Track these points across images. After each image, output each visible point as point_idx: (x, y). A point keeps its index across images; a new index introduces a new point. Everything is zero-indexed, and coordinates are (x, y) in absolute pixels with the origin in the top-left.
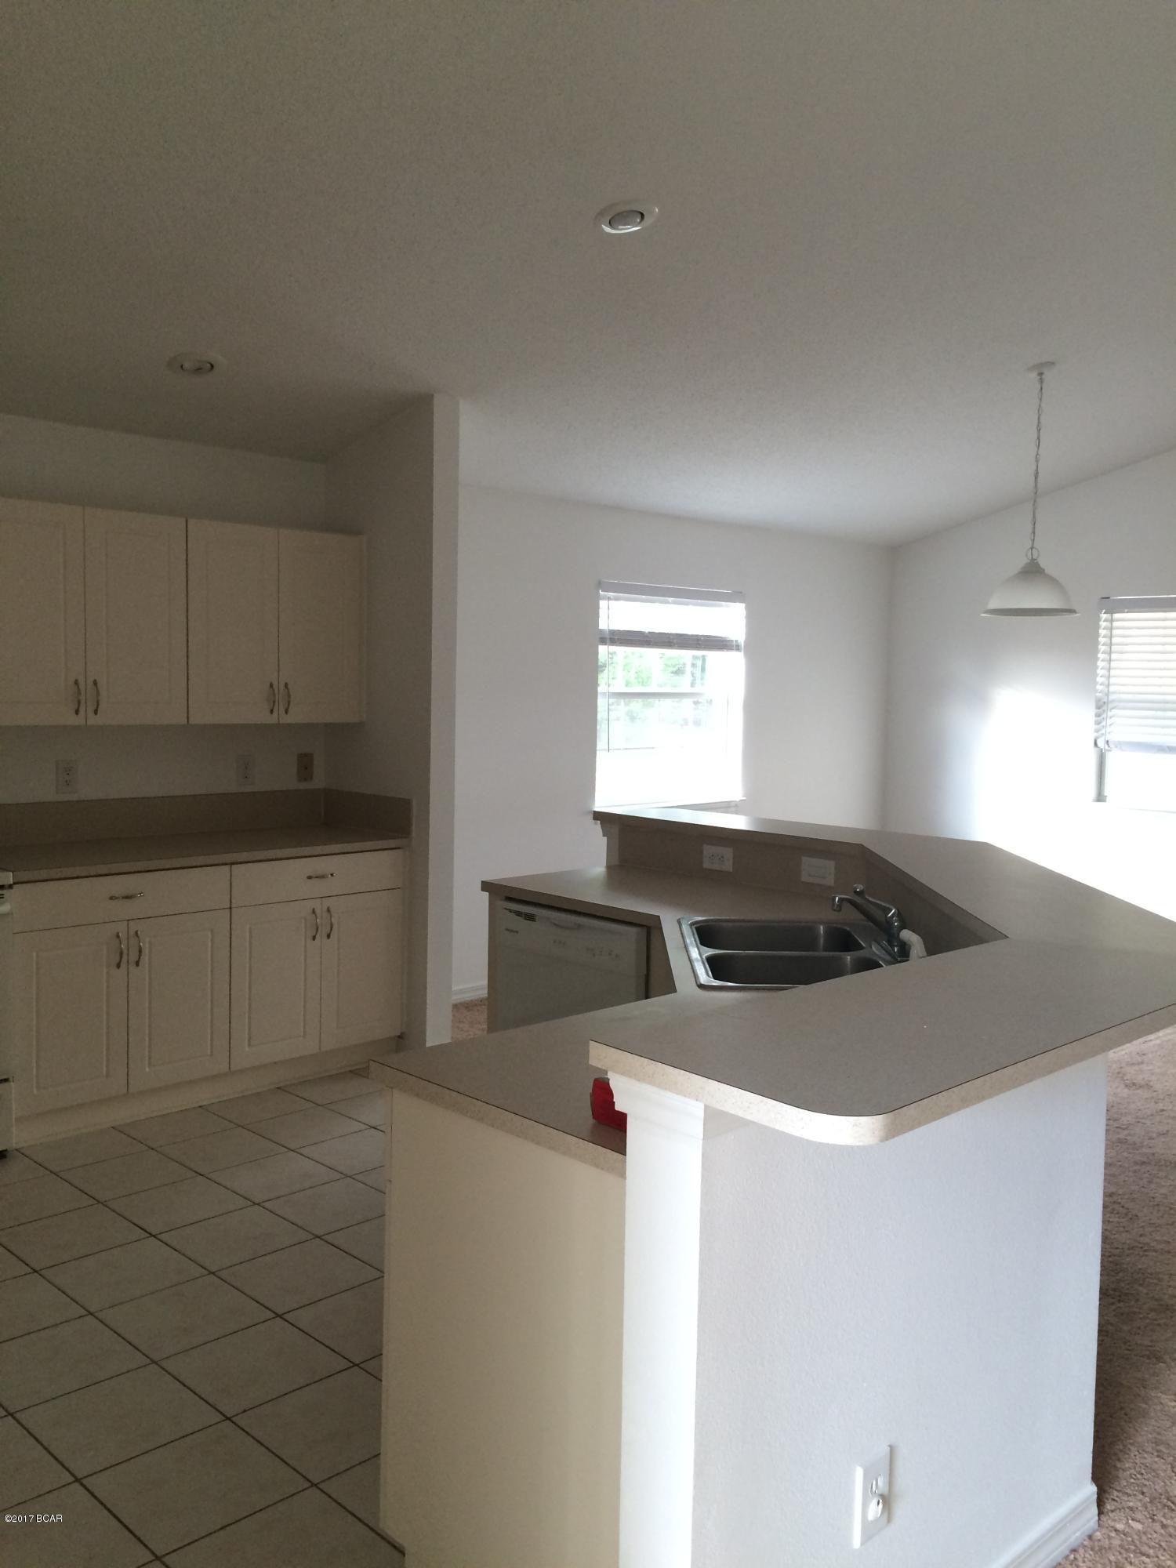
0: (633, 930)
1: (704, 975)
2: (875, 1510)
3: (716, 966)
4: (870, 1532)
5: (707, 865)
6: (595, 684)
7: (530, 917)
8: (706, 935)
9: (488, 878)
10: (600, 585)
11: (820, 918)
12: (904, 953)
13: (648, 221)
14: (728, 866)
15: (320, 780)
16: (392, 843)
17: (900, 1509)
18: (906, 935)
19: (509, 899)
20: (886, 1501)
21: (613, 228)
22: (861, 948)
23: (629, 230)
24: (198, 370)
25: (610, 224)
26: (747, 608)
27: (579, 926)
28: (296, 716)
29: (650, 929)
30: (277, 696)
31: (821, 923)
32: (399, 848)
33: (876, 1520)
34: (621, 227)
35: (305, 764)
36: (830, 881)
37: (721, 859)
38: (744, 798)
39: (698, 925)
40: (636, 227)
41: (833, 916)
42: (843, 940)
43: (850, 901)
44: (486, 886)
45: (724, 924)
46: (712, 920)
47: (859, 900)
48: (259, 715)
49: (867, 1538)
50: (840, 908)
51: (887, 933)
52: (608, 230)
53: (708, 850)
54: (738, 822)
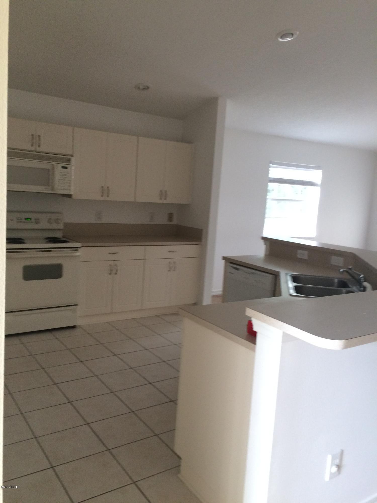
0: (271, 276)
1: (292, 292)
2: (335, 469)
3: (297, 289)
4: (332, 476)
5: (299, 256)
6: (266, 195)
7: (237, 269)
8: (295, 279)
9: (224, 256)
10: (271, 163)
11: (336, 276)
12: (365, 289)
13: (295, 36)
14: (306, 257)
15: (175, 222)
16: (197, 243)
17: (344, 470)
18: (366, 284)
19: (231, 263)
20: (339, 467)
21: (283, 39)
22: (348, 287)
23: (289, 40)
24: (144, 89)
25: (282, 38)
26: (323, 172)
27: (253, 273)
28: (168, 201)
29: (276, 276)
30: (163, 194)
31: (336, 278)
32: (197, 245)
33: (335, 473)
34: (286, 39)
35: (170, 217)
36: (341, 264)
37: (304, 255)
38: (316, 236)
39: (293, 276)
40: (290, 38)
41: (341, 276)
42: (343, 285)
43: (347, 272)
44: (224, 258)
45: (301, 276)
46: (298, 274)
47: (350, 271)
48: (157, 200)
49: (331, 478)
50: (342, 273)
51: (359, 283)
52: (281, 40)
53: (299, 251)
54: (314, 244)
